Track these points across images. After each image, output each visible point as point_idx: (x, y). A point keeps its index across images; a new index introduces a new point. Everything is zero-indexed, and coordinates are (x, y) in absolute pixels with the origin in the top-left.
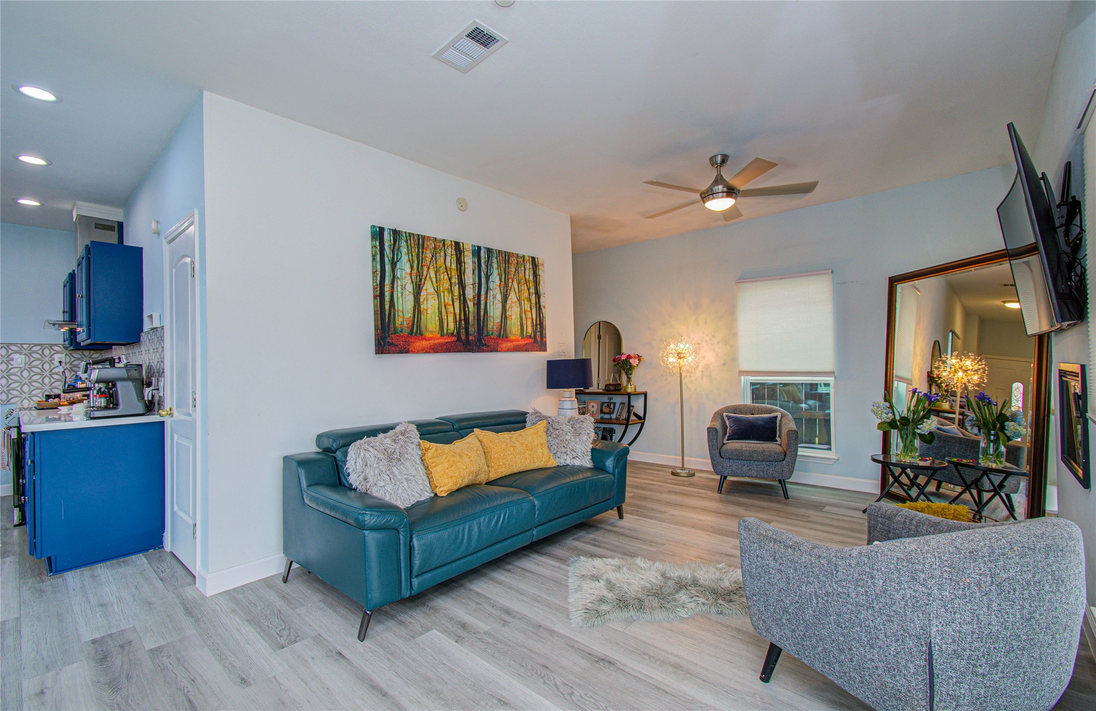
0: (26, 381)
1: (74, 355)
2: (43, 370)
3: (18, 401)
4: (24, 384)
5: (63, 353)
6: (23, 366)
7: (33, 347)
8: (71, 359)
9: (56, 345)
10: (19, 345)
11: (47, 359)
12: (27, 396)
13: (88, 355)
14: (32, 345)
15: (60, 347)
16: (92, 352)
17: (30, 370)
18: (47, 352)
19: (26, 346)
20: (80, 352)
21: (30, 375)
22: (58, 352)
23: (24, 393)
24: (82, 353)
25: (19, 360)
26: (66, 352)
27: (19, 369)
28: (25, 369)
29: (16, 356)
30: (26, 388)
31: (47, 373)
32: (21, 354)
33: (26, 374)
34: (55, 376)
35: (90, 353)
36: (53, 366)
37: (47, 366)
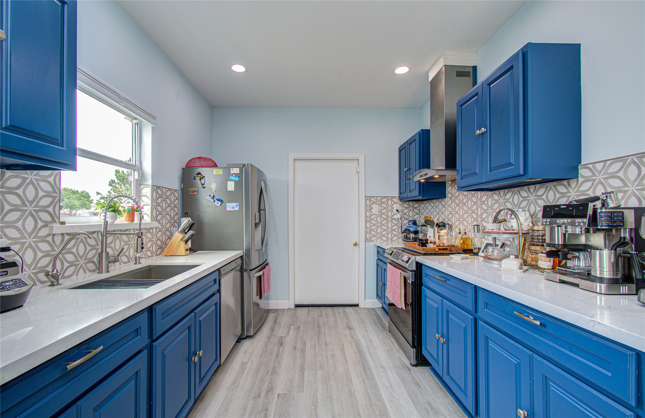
0: (379, 225)
1: (404, 205)
2: (387, 216)
3: (375, 239)
4: (378, 227)
5: (398, 204)
6: (377, 213)
7: (382, 199)
8: (402, 208)
9: (394, 197)
10: (375, 198)
11: (390, 208)
12: (379, 235)
13: (412, 205)
14: (382, 198)
15: (396, 199)
16: (414, 203)
17: (381, 217)
18: (389, 202)
19: (379, 198)
20: (407, 203)
21: (381, 220)
22: (395, 203)
23: (378, 233)
24: (409, 203)
25: (376, 209)
26: (401, 203)
27: (375, 215)
28: (379, 215)
29: (374, 206)
30: (379, 230)
31: (389, 219)
32: (376, 204)
33: (379, 219)
34: (394, 221)
35: (413, 203)
36: (393, 214)
37: (389, 214)
